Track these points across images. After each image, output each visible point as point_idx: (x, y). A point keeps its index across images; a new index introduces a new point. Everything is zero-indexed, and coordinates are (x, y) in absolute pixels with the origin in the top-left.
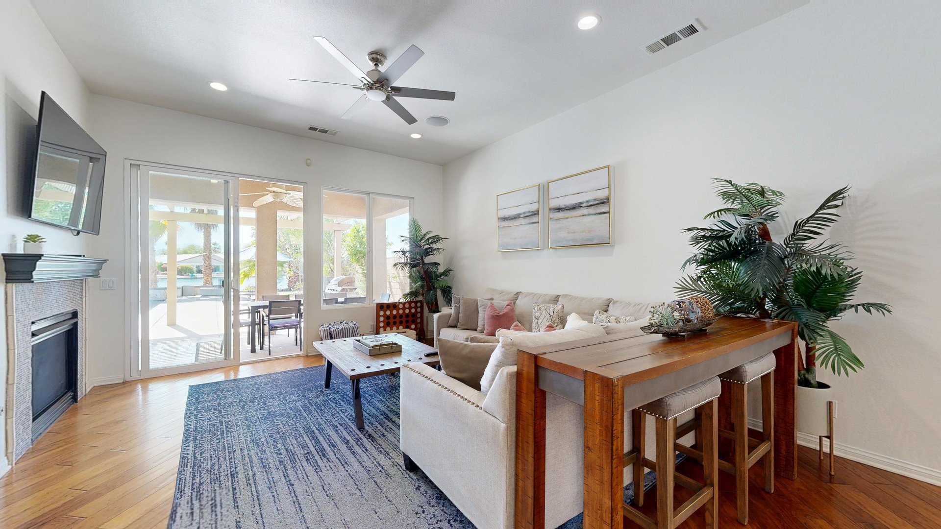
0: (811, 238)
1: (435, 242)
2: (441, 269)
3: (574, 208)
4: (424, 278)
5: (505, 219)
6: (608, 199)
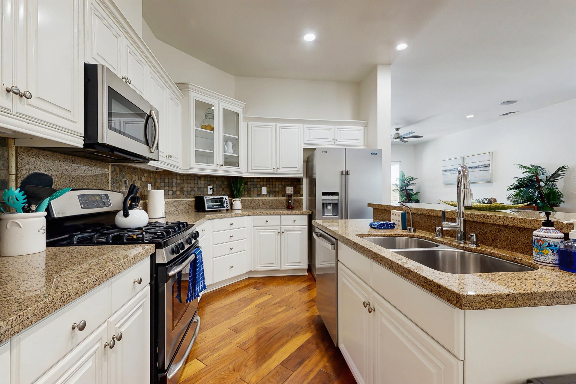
0: (555, 181)
1: (411, 180)
2: (415, 192)
3: (476, 167)
4: (406, 196)
5: (446, 171)
6: (490, 165)
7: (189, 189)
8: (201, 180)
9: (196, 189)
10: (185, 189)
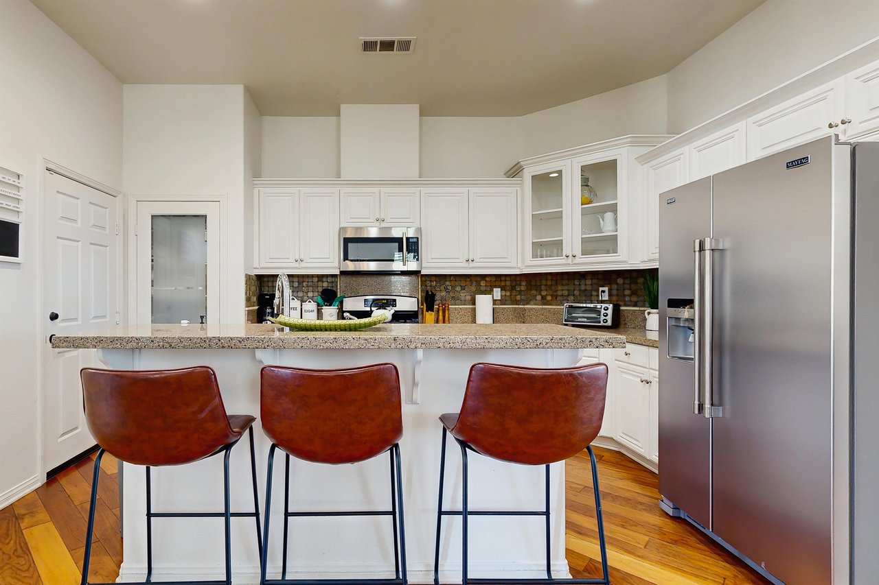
7: (566, 293)
8: (586, 279)
9: (577, 293)
10: (559, 293)
